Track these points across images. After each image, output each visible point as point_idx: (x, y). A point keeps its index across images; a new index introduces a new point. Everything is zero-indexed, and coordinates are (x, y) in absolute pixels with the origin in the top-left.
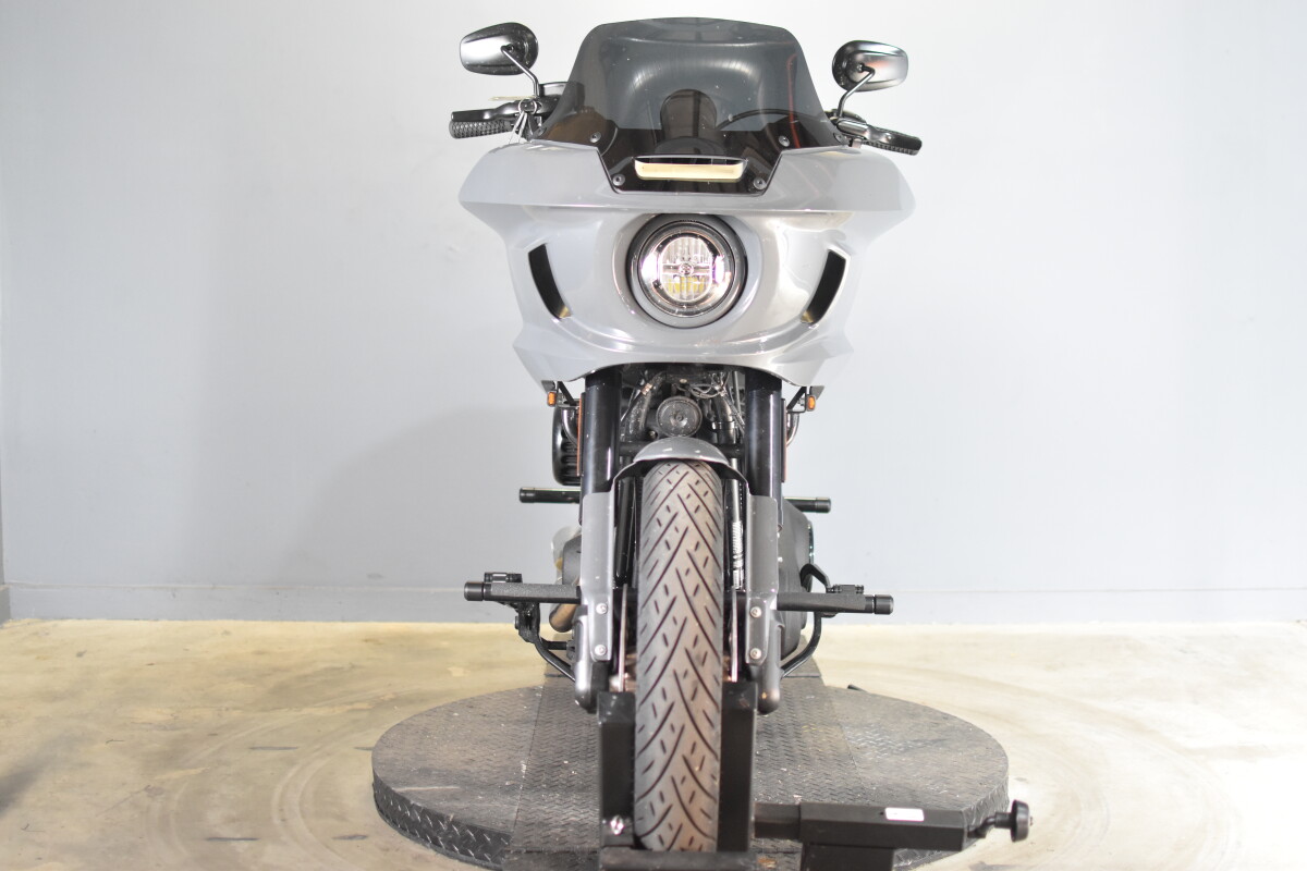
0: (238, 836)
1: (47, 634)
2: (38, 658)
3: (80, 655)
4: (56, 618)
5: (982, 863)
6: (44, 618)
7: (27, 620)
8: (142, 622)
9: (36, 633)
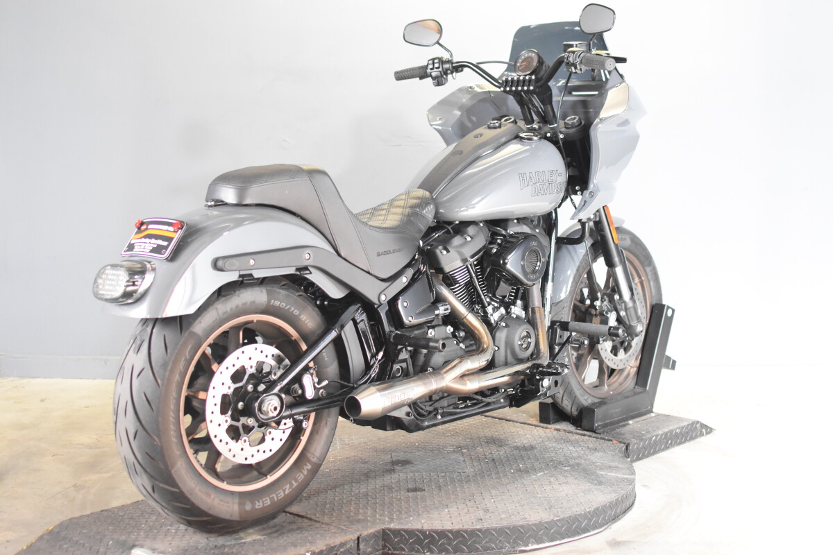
1: (23, 387)
2: (15, 402)
3: (42, 401)
4: (30, 377)
5: (614, 540)
6: (22, 377)
7: (11, 379)
8: (84, 380)
9: (16, 387)
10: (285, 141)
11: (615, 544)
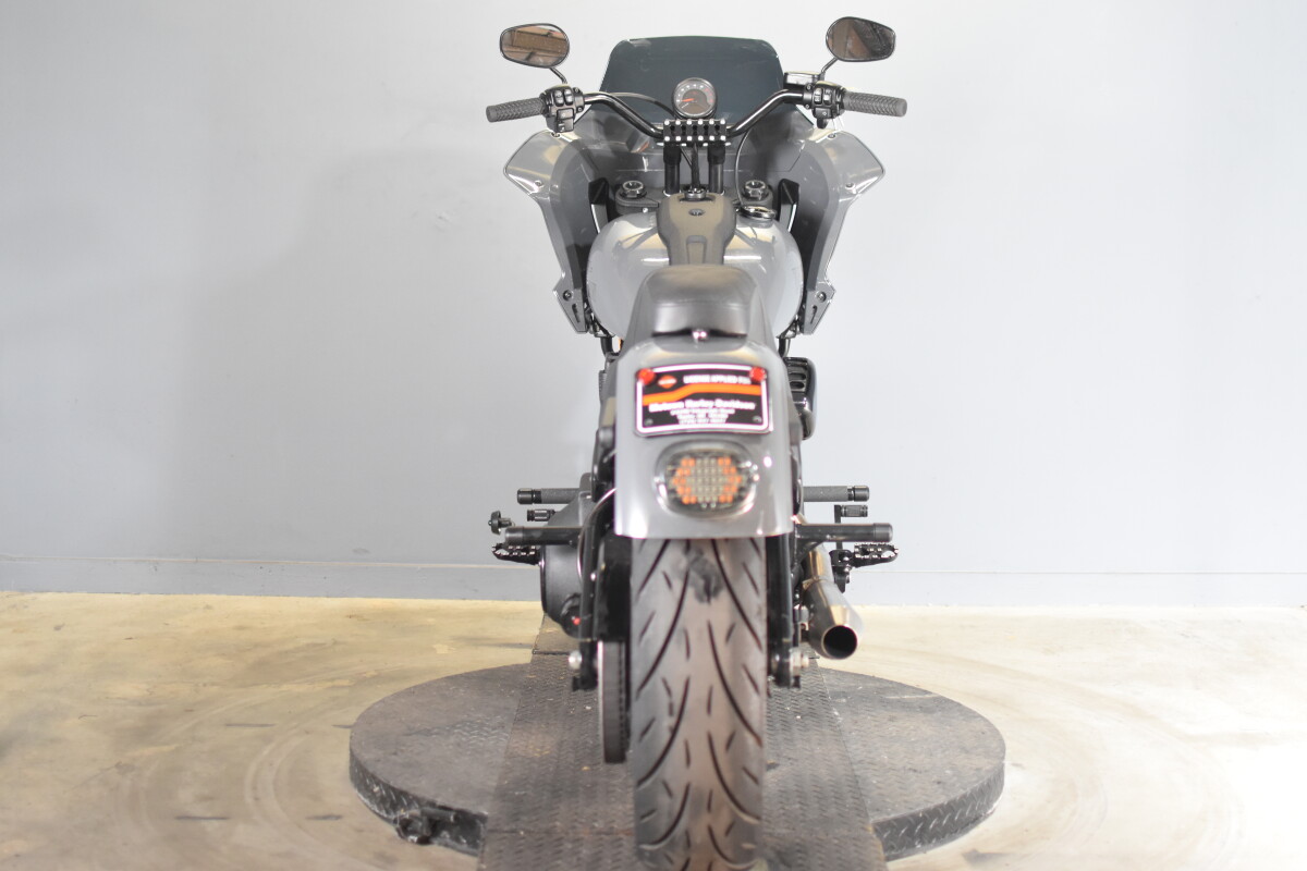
0: (209, 815)
1: (26, 607)
2: (15, 631)
3: (58, 628)
4: (35, 591)
5: (975, 851)
6: (23, 591)
7: (6, 593)
8: (122, 596)
9: (14, 606)
10: (440, 218)
11: (975, 857)
